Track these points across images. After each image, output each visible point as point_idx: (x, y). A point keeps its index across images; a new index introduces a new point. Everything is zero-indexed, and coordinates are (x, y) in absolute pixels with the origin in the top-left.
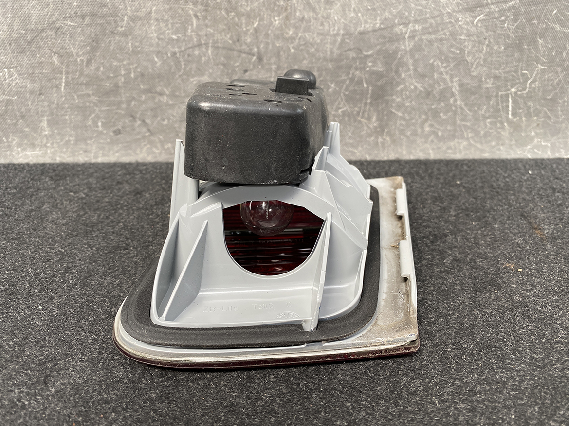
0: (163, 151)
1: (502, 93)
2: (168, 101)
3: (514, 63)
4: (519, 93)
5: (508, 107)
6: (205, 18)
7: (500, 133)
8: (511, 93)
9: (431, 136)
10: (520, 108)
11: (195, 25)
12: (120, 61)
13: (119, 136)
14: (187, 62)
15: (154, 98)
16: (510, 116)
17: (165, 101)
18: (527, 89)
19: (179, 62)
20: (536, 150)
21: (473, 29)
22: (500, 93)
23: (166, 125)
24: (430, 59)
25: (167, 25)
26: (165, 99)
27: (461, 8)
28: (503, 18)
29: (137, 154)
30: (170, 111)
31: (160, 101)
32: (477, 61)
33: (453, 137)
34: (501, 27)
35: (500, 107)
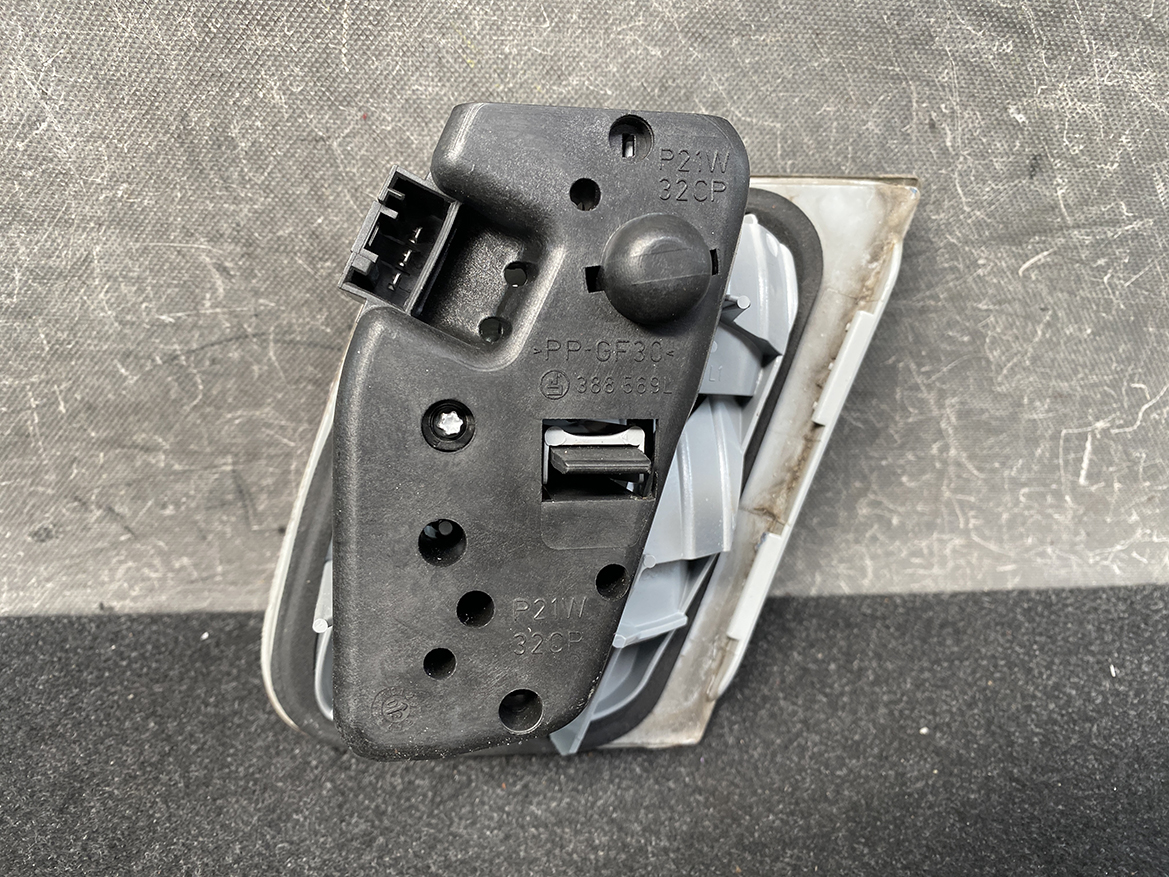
0: (170, 575)
1: (1070, 431)
2: (168, 466)
3: (1115, 365)
4: (1114, 431)
5: (1080, 460)
6: (249, 274)
7: (1050, 516)
8: (1093, 431)
9: (872, 526)
10: (1111, 463)
11: (221, 290)
12: (18, 375)
13: (49, 543)
14: (211, 377)
15: (130, 459)
16: (1082, 481)
17: (162, 465)
18: (1138, 423)
19: (189, 377)
20: (1134, 554)
21: (1014, 287)
22: (1064, 432)
23: (171, 517)
24: (890, 357)
25: (141, 290)
26: (160, 460)
27: (987, 233)
28: (1101, 262)
29: (103, 584)
30: (178, 486)
31: (147, 464)
32: (1015, 360)
33: (930, 527)
34: (1092, 283)
35: (1061, 461)
